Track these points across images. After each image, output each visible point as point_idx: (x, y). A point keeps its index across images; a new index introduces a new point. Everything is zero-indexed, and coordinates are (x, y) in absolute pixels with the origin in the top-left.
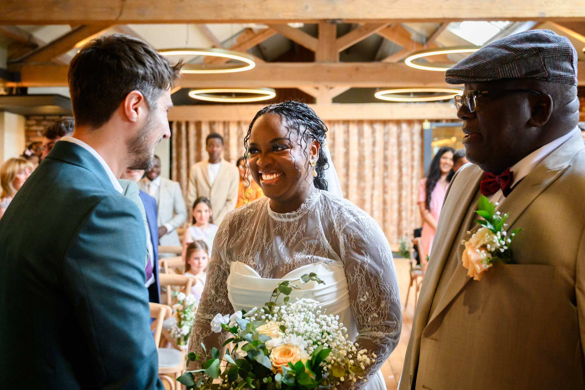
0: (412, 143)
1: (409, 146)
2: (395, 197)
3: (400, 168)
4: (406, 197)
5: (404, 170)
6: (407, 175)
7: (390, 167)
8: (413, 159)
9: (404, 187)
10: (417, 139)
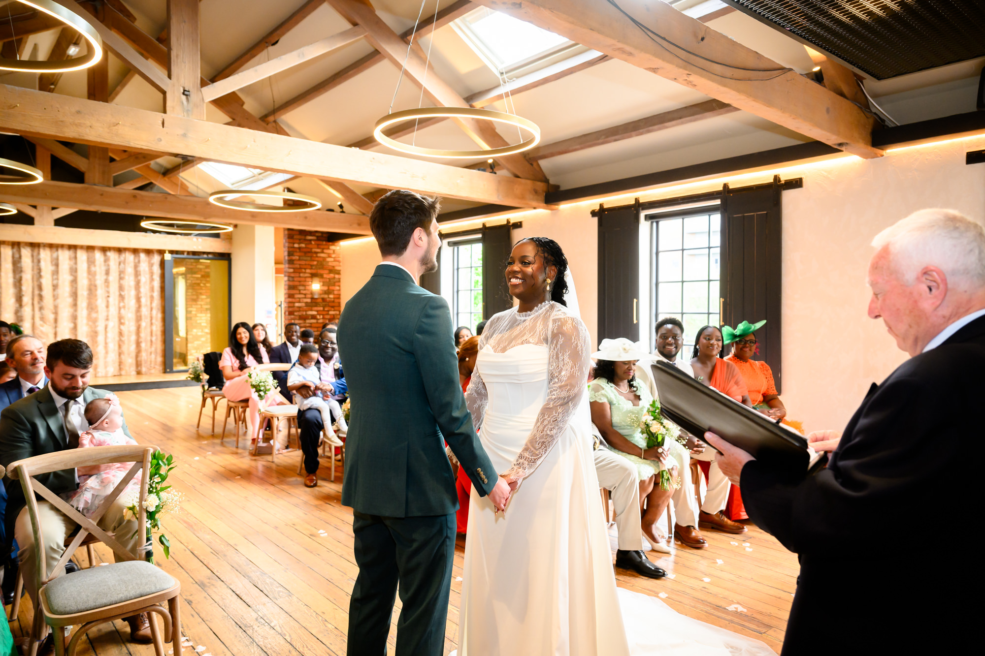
0: (152, 274)
1: (148, 276)
2: (133, 328)
3: (138, 299)
4: (145, 328)
5: (143, 300)
6: (146, 305)
7: (126, 297)
8: (152, 289)
9: (143, 317)
10: (157, 270)
